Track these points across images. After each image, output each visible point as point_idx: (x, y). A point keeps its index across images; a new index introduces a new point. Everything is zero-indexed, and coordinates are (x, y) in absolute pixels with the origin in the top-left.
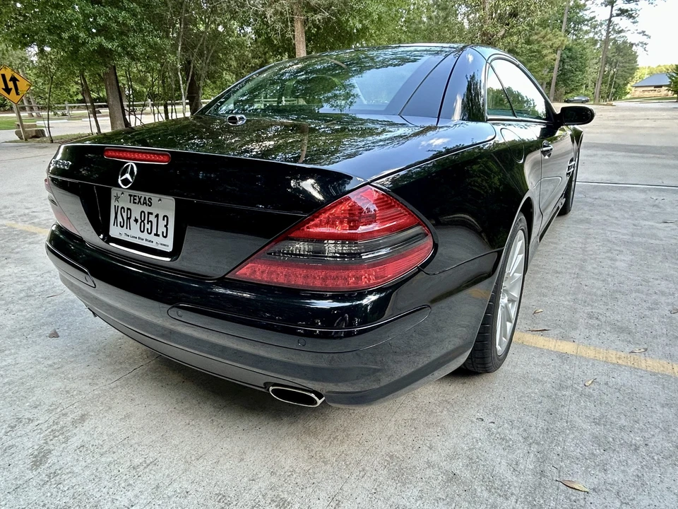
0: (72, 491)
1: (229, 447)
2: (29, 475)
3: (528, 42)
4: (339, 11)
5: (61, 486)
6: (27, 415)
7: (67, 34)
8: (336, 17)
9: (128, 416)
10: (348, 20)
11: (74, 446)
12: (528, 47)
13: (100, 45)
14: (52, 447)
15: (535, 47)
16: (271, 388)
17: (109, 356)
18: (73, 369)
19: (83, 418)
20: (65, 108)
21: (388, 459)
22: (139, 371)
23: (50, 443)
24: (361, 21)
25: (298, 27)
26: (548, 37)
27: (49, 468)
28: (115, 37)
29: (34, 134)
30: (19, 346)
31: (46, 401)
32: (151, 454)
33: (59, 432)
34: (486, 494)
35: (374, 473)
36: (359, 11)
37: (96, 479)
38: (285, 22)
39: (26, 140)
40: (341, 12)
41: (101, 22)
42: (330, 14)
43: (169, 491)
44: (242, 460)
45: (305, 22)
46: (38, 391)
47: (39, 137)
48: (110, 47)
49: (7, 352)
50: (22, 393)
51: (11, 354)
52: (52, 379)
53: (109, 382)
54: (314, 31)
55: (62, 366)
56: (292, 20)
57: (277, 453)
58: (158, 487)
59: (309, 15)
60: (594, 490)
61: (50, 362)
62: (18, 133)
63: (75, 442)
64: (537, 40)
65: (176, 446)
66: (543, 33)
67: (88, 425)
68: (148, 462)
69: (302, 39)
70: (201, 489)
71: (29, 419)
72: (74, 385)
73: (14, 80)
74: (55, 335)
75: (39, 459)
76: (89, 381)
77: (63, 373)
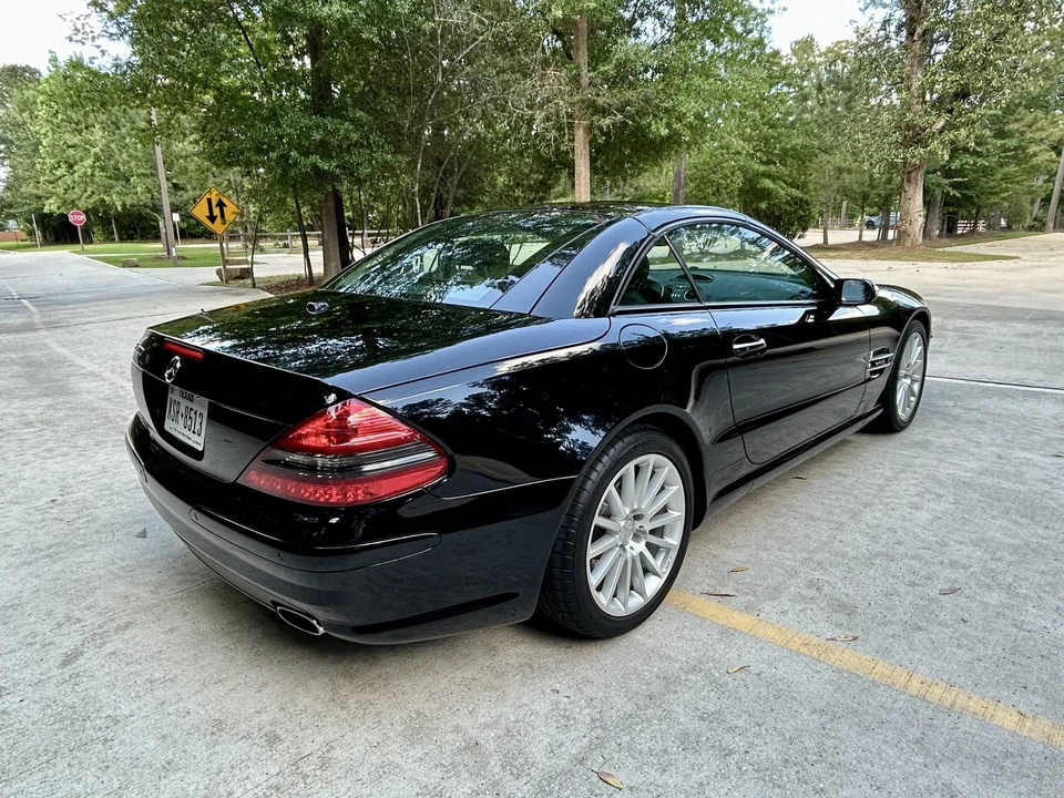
0: (84, 693)
1: (254, 677)
2: (55, 672)
3: (1001, 134)
4: (638, 111)
5: (77, 687)
6: (78, 615)
7: (275, 154)
8: (633, 120)
9: (171, 630)
10: (650, 125)
11: (106, 653)
12: (999, 142)
13: (315, 167)
14: (86, 650)
15: (1012, 143)
16: (279, 608)
17: (185, 565)
18: (143, 574)
19: (128, 626)
20: (286, 238)
21: (414, 716)
22: (208, 585)
23: (87, 645)
24: (668, 126)
25: (580, 134)
26: (1039, 125)
27: (74, 668)
28: (334, 154)
29: (238, 274)
30: (102, 543)
31: (102, 603)
32: (174, 671)
33: (98, 637)
34: (497, 770)
35: (389, 726)
36: (667, 111)
37: (111, 686)
38: (560, 129)
39: (227, 282)
40: (642, 113)
41: (318, 137)
42: (625, 117)
43: (172, 709)
44: (259, 691)
45: (590, 129)
46: (99, 592)
47: (243, 278)
48: (326, 168)
49: (88, 548)
50: (84, 593)
51: (90, 551)
52: (118, 582)
53: (172, 592)
54: (601, 140)
55: (134, 570)
56: (571, 127)
57: (299, 690)
58: (163, 703)
59: (595, 118)
60: (631, 788)
61: (124, 564)
62: (219, 272)
63: (109, 648)
64: (1017, 130)
65: (202, 667)
66: (1029, 118)
67: (128, 634)
68: (167, 677)
69: (584, 152)
70: (203, 712)
71: (78, 619)
72: (136, 591)
73: (221, 205)
74: (143, 535)
75: (69, 659)
76: (153, 588)
77: (131, 577)
